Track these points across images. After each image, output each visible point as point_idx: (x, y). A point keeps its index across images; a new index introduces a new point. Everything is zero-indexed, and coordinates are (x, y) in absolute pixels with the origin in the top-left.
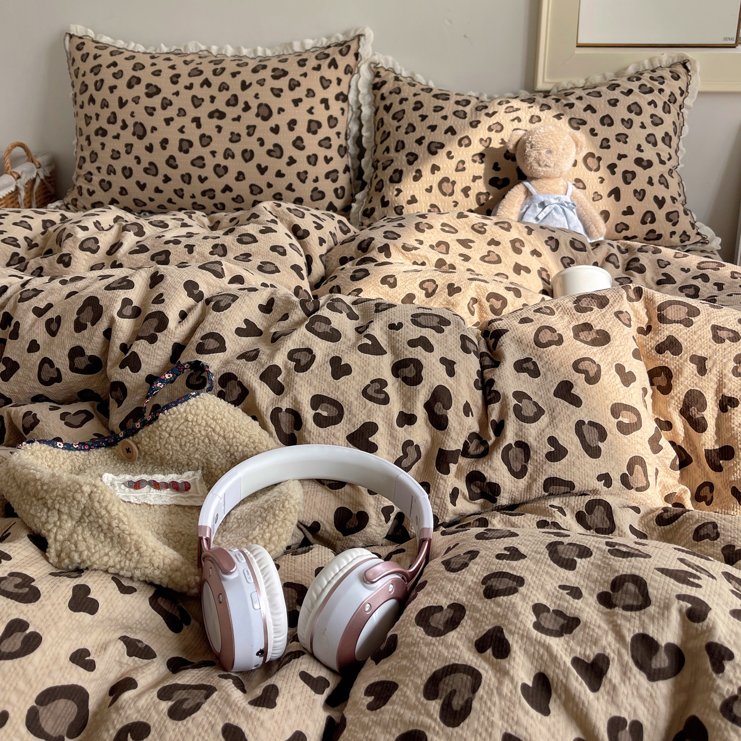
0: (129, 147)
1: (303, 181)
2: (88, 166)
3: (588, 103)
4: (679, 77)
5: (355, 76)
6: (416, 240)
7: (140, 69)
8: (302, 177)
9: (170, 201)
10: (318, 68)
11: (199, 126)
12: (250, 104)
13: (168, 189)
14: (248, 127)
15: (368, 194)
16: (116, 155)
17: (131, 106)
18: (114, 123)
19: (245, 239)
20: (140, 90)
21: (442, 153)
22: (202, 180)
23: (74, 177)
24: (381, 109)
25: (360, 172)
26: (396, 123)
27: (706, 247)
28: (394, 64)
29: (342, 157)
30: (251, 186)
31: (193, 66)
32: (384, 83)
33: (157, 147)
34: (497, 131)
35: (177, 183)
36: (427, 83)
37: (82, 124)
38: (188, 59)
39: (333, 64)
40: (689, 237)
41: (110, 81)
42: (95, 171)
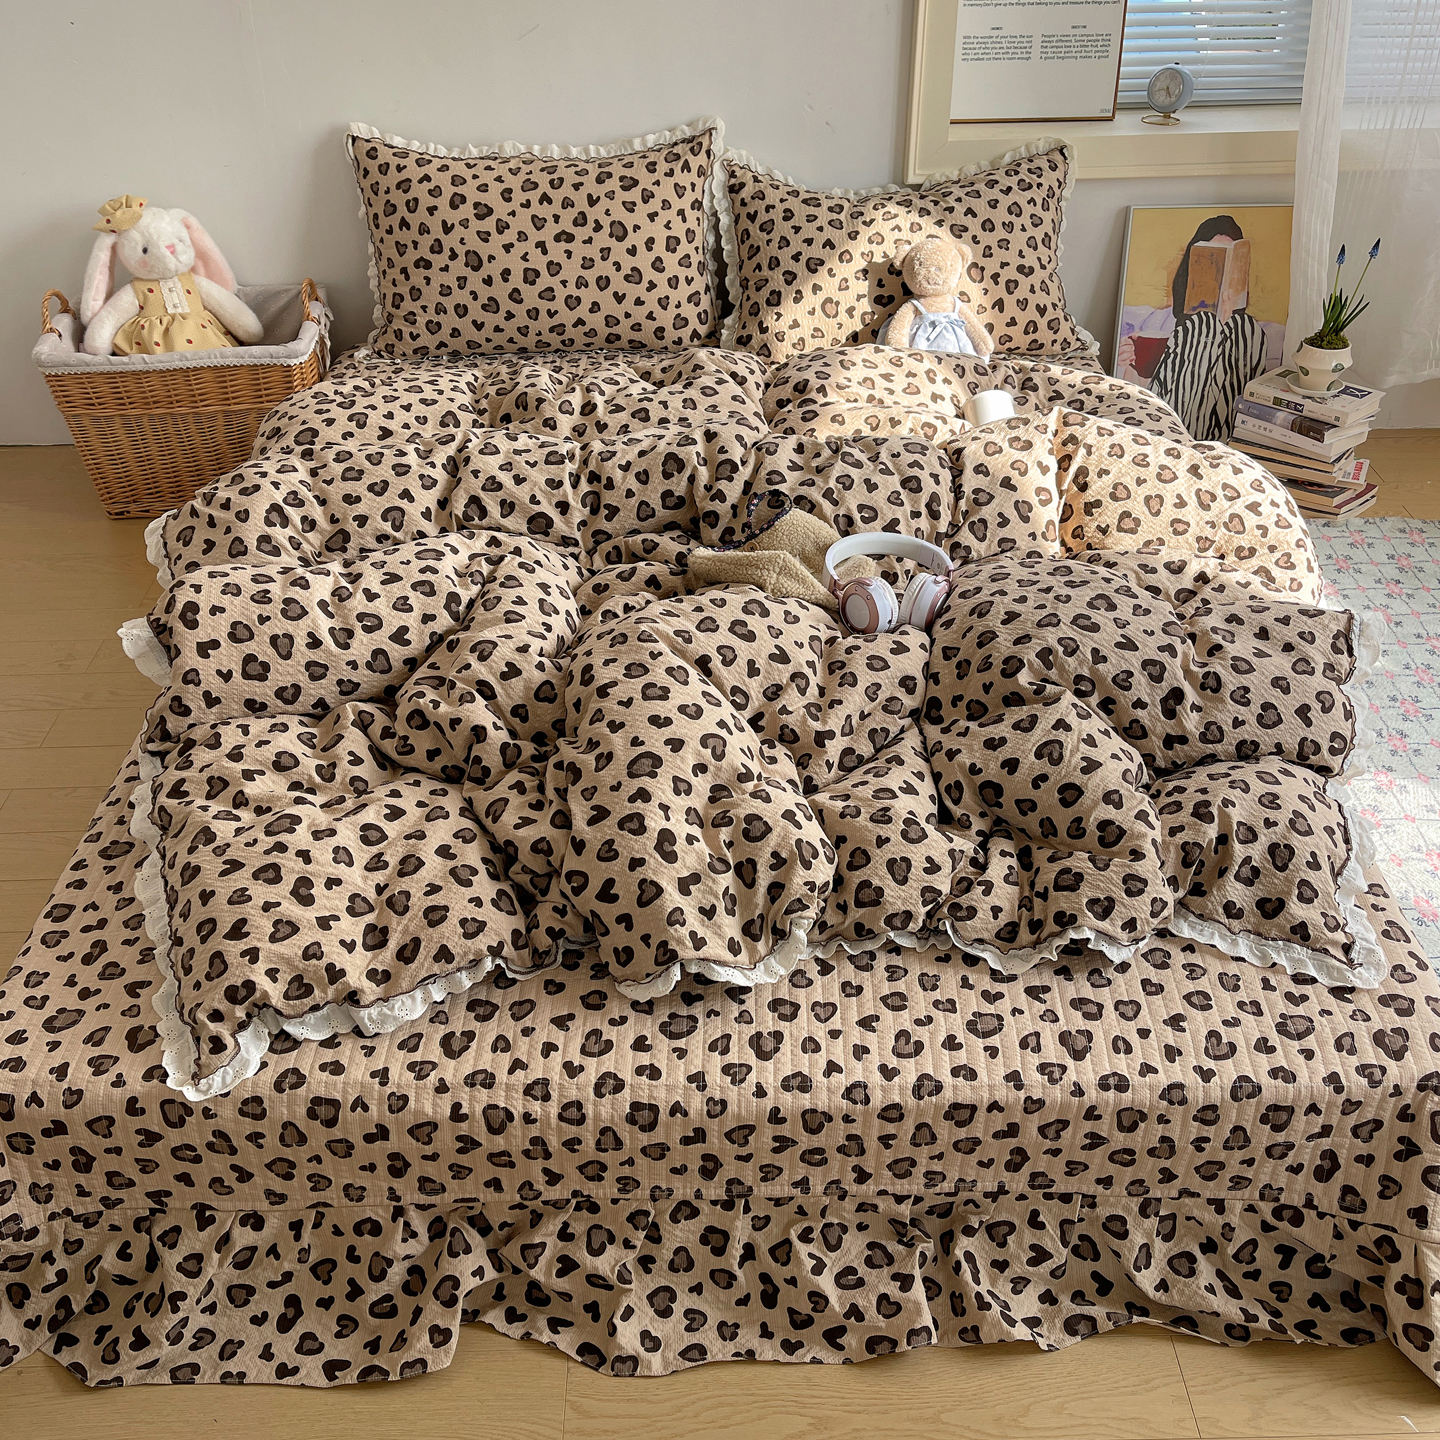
0: (462, 281)
1: (665, 308)
2: (408, 305)
3: (969, 206)
4: (1056, 166)
5: (709, 179)
7: (461, 184)
8: (664, 303)
9: (511, 340)
11: (545, 252)
12: (601, 223)
13: (510, 328)
14: (602, 250)
15: (739, 319)
16: (445, 291)
17: (459, 232)
18: (440, 252)
20: (467, 211)
21: (823, 271)
22: (551, 314)
24: (743, 217)
25: (722, 292)
26: (765, 236)
27: (1086, 354)
28: (748, 160)
29: (702, 274)
30: (607, 317)
31: (522, 176)
32: (742, 185)
33: (497, 279)
34: (878, 243)
35: (521, 319)
36: (791, 183)
37: (392, 252)
38: (512, 165)
39: (686, 167)
40: (1069, 344)
41: (426, 201)
42: (419, 311)
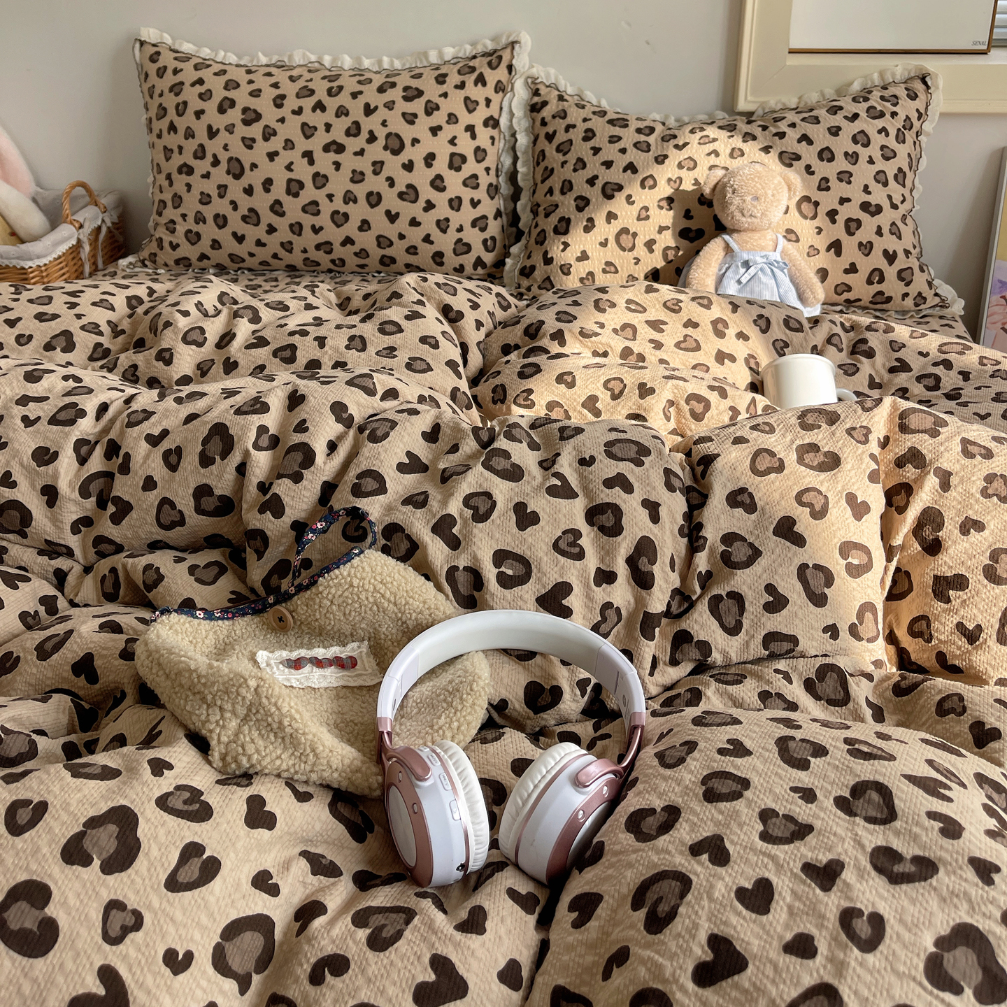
0: (222, 189)
1: (444, 231)
2: (170, 213)
3: (804, 132)
4: (917, 96)
5: (508, 95)
6: (596, 323)
7: (234, 88)
8: (443, 227)
9: (275, 256)
10: (461, 86)
11: (311, 162)
12: (376, 134)
13: (273, 242)
14: (374, 163)
15: (526, 247)
16: (205, 199)
17: (223, 137)
18: (202, 158)
19: (389, 328)
20: (235, 115)
21: (620, 197)
22: (316, 230)
23: (151, 224)
25: (515, 218)
26: (560, 157)
27: (947, 313)
28: (556, 79)
29: (492, 198)
30: (379, 237)
31: (301, 83)
32: (545, 103)
33: (258, 189)
34: (689, 169)
35: (284, 234)
36: (599, 102)
37: (161, 158)
38: (295, 73)
39: (481, 80)
40: (925, 299)
41: (195, 104)
42: (179, 220)
